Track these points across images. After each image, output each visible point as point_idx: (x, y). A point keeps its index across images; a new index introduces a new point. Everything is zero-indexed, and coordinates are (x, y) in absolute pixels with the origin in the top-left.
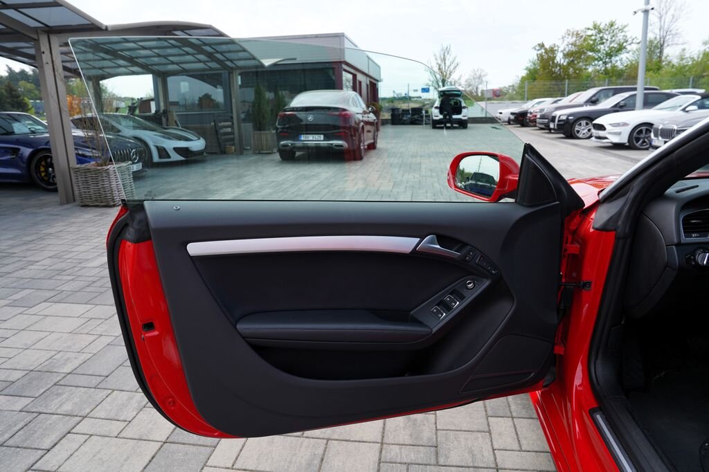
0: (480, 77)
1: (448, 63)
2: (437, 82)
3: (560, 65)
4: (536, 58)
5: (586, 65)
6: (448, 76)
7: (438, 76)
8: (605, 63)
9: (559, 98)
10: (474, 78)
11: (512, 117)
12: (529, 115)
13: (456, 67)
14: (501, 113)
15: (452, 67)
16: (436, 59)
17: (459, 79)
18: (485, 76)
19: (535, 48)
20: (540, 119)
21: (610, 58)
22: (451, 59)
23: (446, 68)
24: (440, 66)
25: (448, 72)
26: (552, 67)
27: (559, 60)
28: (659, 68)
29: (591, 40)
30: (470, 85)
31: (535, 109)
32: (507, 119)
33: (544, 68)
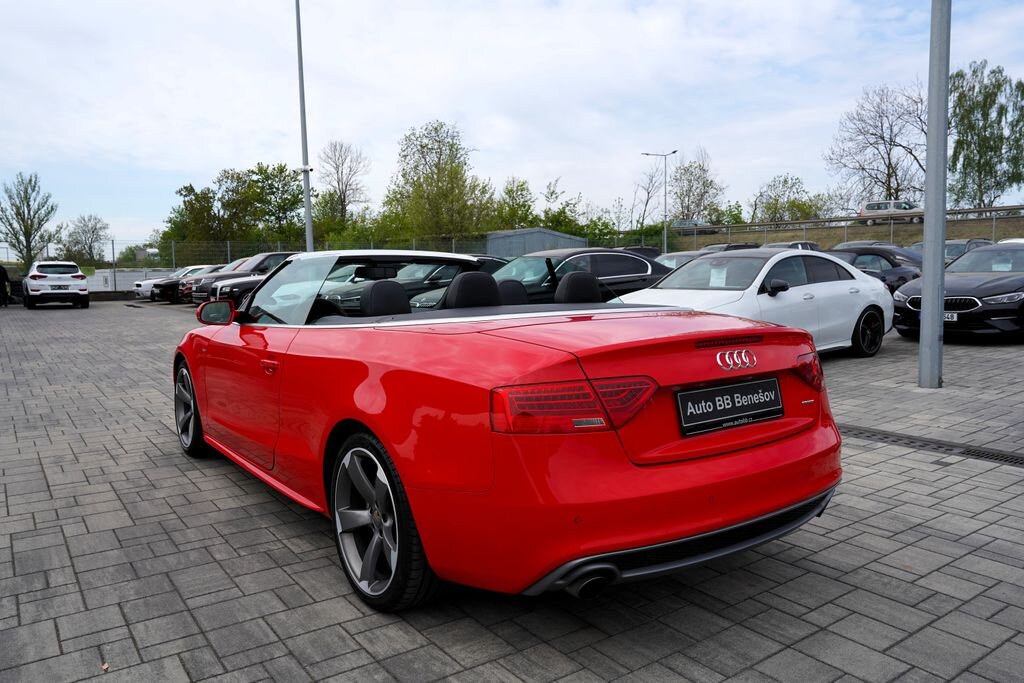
0: (94, 230)
1: (34, 205)
2: (15, 235)
3: (219, 219)
4: (183, 206)
5: (255, 221)
6: (36, 226)
7: (16, 225)
8: (279, 219)
9: (219, 265)
10: (84, 232)
11: (157, 291)
12: (181, 288)
13: (49, 213)
14: (139, 286)
15: (43, 212)
16: (10, 197)
17: (58, 232)
18: (105, 227)
19: (179, 192)
20: (195, 292)
21: (284, 213)
22: (39, 199)
23: (32, 213)
24: (18, 209)
25: (36, 221)
26: (209, 221)
27: (216, 212)
28: (344, 228)
29: (258, 187)
30: (77, 243)
31: (189, 279)
32: (149, 294)
33: (196, 220)
